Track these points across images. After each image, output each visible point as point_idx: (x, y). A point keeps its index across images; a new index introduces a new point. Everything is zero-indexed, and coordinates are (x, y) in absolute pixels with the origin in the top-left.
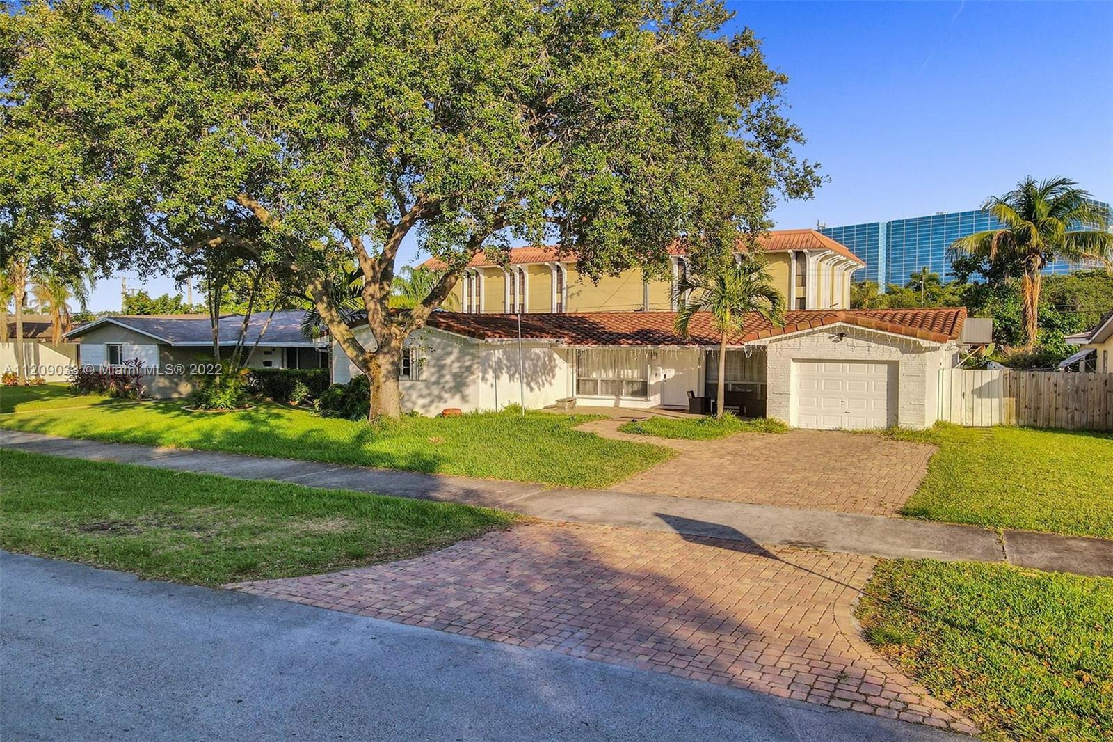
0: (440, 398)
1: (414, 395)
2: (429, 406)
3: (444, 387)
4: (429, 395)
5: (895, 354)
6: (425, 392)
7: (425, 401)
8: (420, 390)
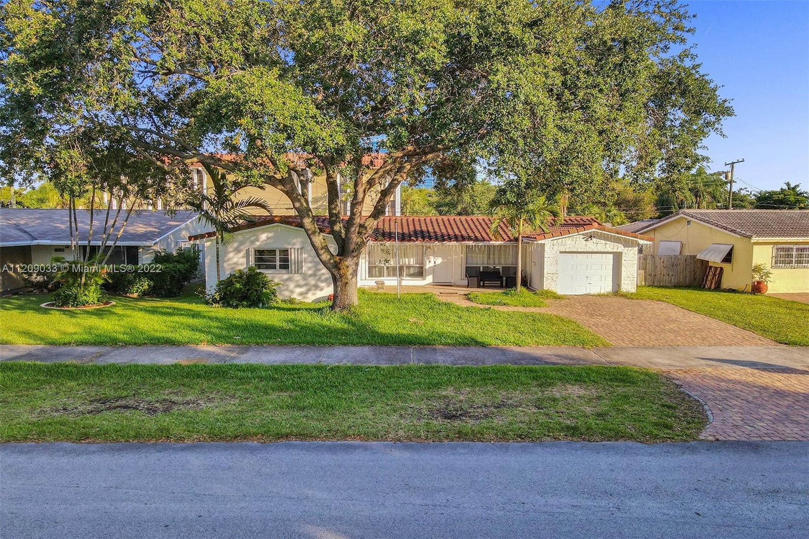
0: (316, 287)
1: (292, 286)
2: (306, 293)
3: (320, 278)
4: (306, 285)
5: (620, 248)
6: (302, 283)
7: (303, 289)
8: (298, 281)
